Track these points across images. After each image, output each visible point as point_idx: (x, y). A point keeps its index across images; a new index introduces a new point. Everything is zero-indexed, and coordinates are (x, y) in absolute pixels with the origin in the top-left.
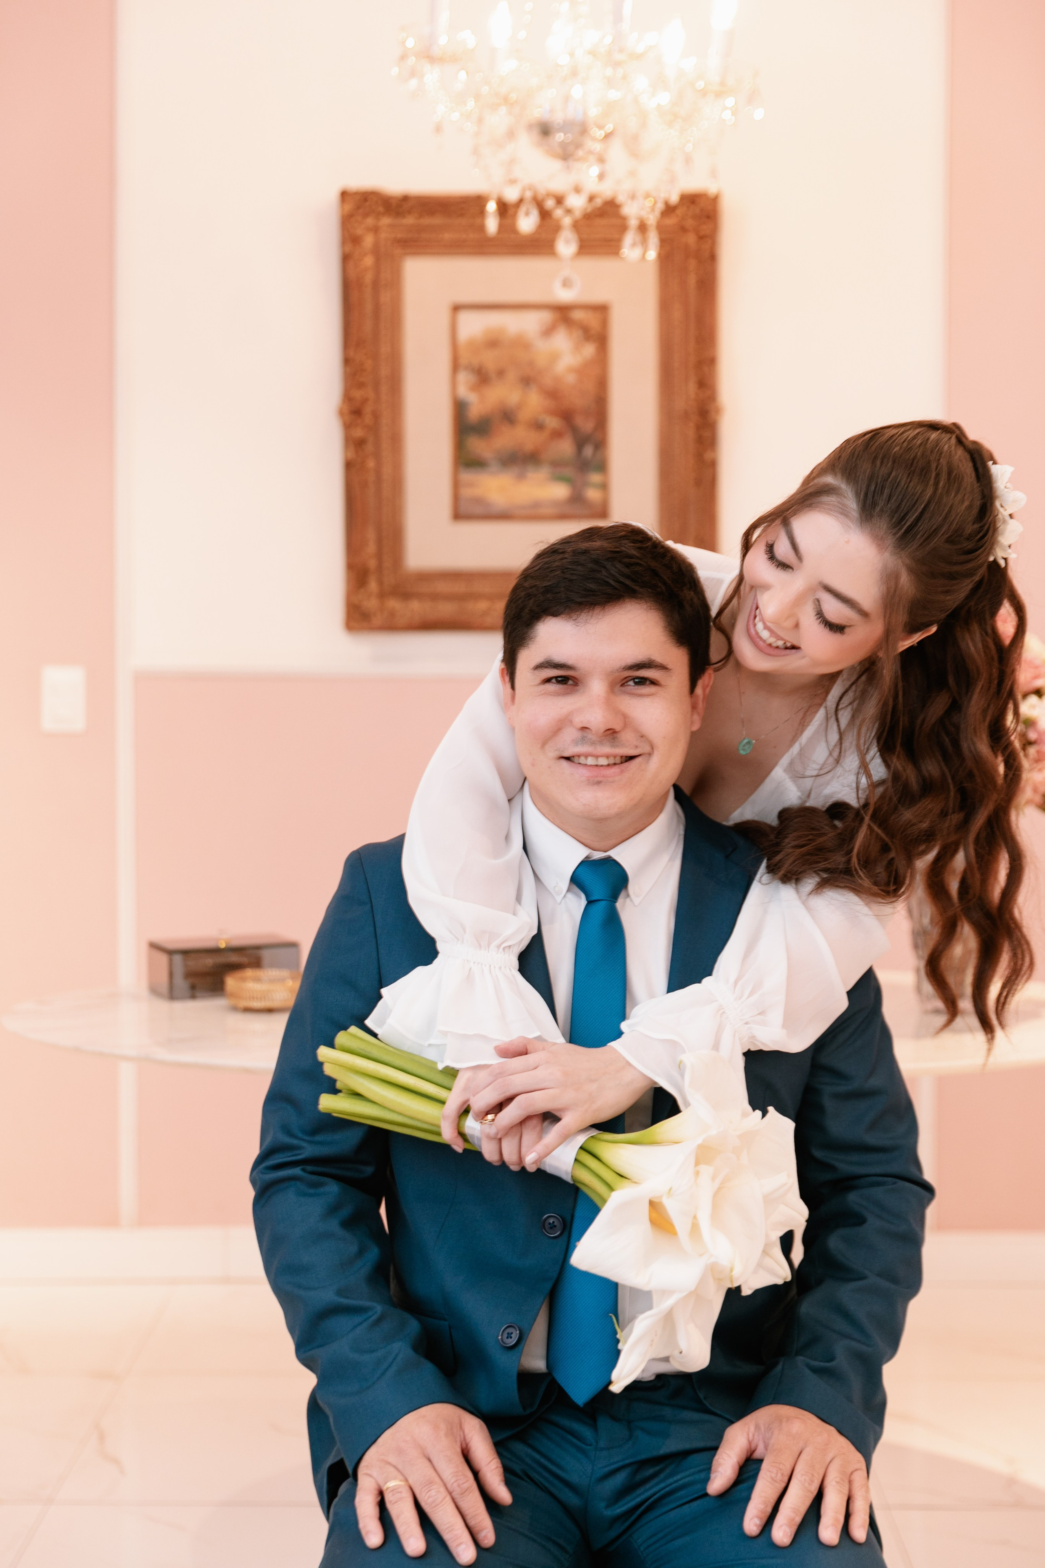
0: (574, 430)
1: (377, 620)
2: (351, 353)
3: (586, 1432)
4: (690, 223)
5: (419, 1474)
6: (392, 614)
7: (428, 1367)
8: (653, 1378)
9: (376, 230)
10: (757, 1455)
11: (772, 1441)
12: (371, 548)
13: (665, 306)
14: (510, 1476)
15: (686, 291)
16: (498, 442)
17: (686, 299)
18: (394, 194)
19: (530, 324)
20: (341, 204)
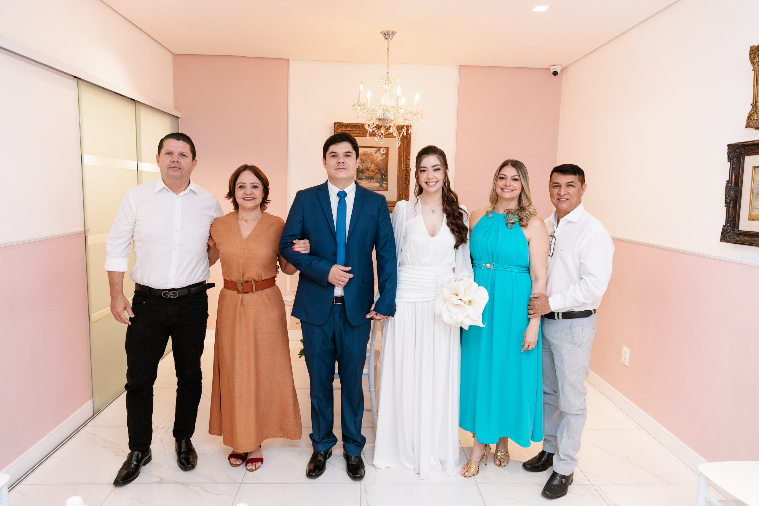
13: (399, 148)
15: (404, 145)
16: (365, 174)
17: (404, 147)
18: (346, 123)
19: (372, 150)
20: (335, 125)
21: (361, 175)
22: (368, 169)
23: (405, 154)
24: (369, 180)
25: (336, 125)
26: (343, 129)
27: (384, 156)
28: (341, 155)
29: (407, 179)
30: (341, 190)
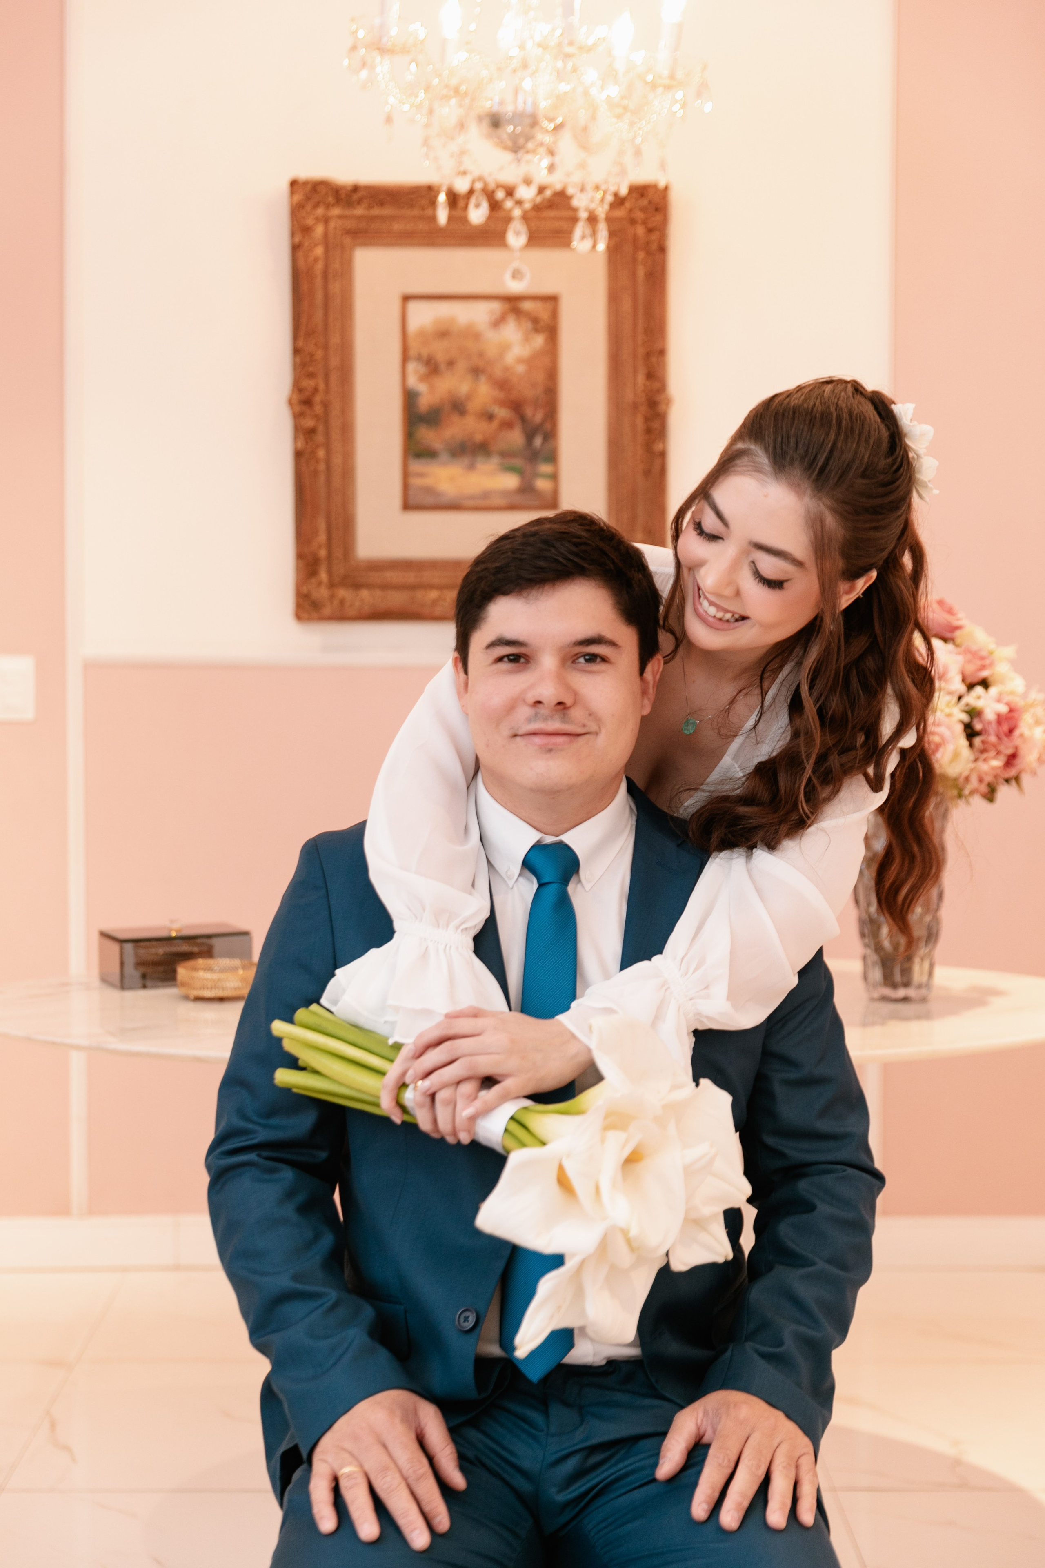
0: (523, 419)
1: (327, 611)
2: (300, 343)
3: (537, 1417)
4: (639, 215)
5: (374, 1460)
6: (342, 602)
7: (383, 1355)
8: (603, 1363)
9: (326, 220)
10: (705, 1440)
11: (720, 1427)
12: (322, 537)
13: (614, 298)
14: (464, 1462)
15: (634, 283)
16: (448, 433)
17: (635, 291)
18: (344, 185)
19: (479, 313)
20: (292, 196)
21: (427, 436)
22: (458, 407)
23: (640, 330)
24: (466, 460)
25: (298, 194)
29: (651, 446)
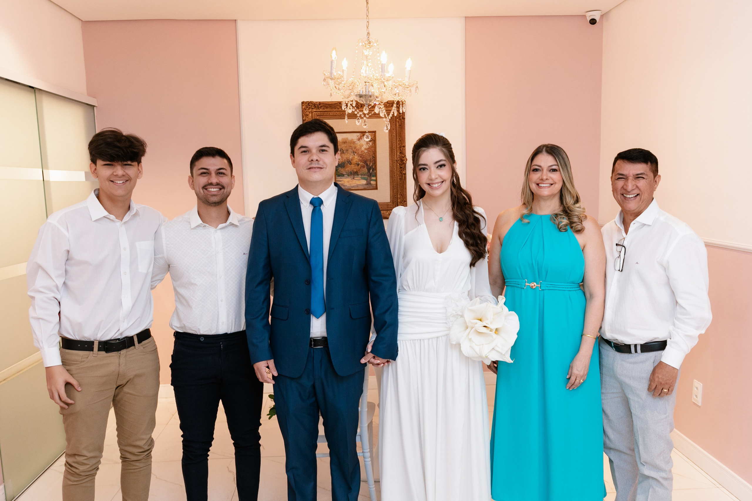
0: (367, 165)
9: (312, 113)
13: (390, 132)
15: (396, 128)
16: (347, 169)
17: (396, 130)
18: (317, 102)
19: (354, 137)
20: (302, 106)
21: (342, 171)
22: (350, 162)
23: (398, 141)
24: (352, 177)
25: (304, 106)
26: (314, 110)
27: (371, 143)
28: (314, 151)
29: (402, 172)
30: (316, 197)
